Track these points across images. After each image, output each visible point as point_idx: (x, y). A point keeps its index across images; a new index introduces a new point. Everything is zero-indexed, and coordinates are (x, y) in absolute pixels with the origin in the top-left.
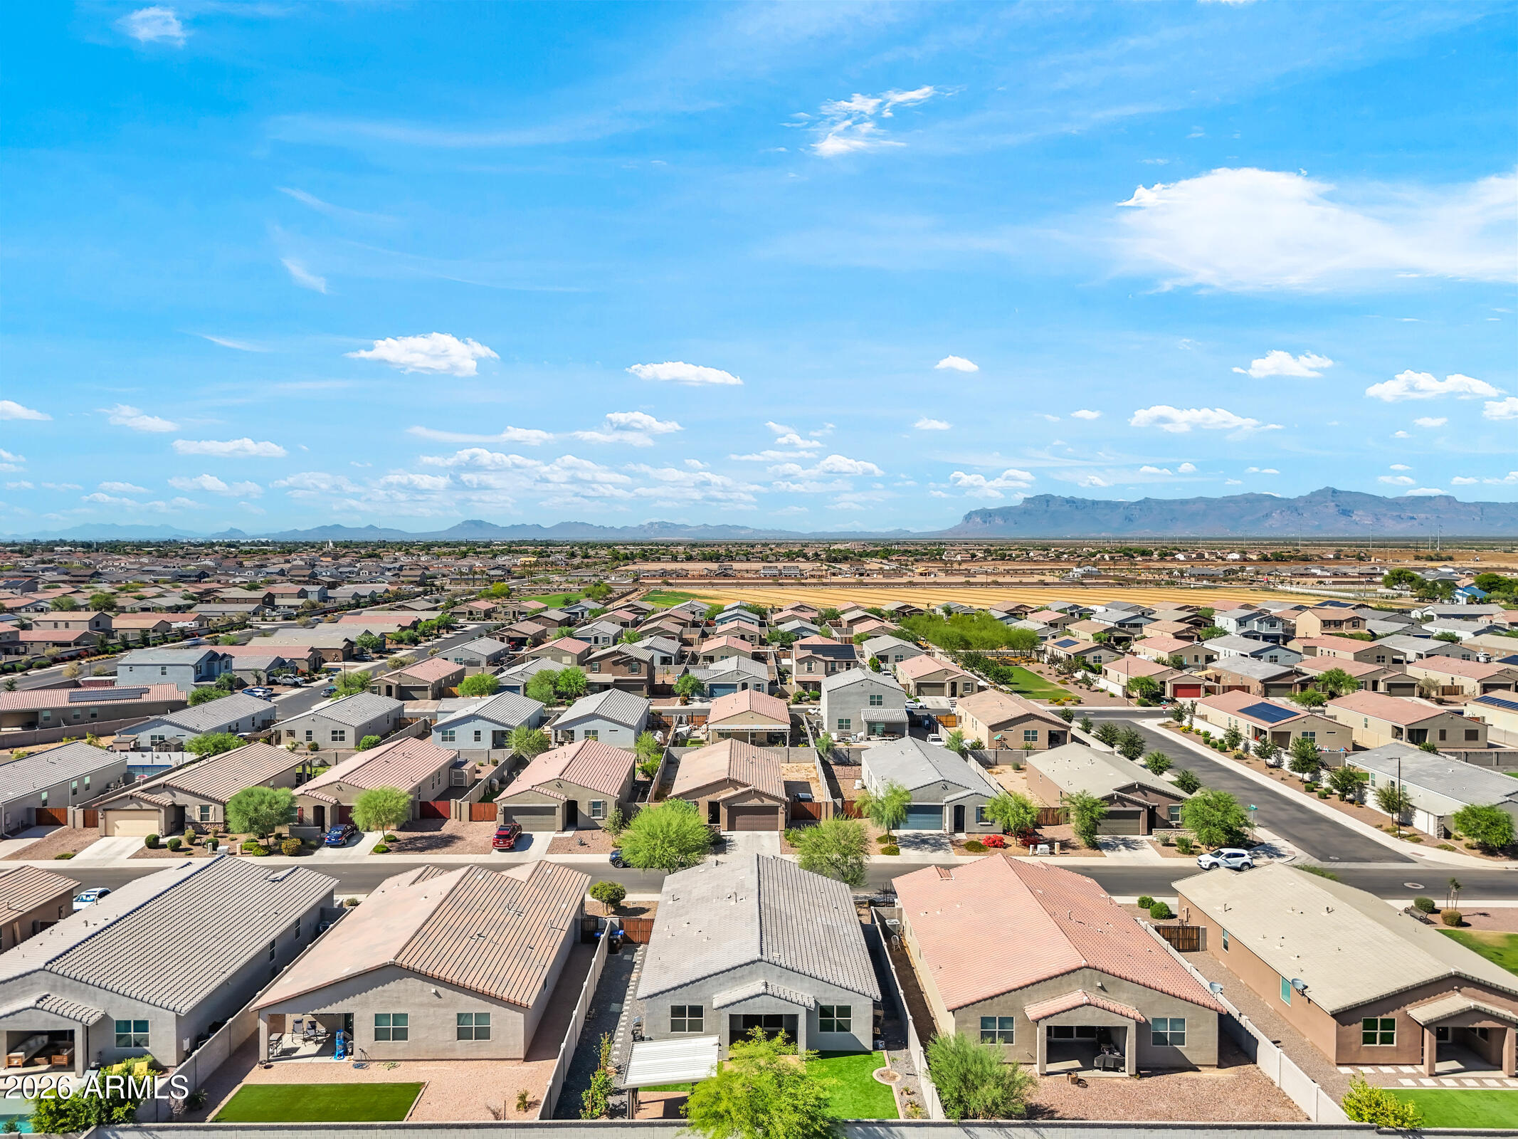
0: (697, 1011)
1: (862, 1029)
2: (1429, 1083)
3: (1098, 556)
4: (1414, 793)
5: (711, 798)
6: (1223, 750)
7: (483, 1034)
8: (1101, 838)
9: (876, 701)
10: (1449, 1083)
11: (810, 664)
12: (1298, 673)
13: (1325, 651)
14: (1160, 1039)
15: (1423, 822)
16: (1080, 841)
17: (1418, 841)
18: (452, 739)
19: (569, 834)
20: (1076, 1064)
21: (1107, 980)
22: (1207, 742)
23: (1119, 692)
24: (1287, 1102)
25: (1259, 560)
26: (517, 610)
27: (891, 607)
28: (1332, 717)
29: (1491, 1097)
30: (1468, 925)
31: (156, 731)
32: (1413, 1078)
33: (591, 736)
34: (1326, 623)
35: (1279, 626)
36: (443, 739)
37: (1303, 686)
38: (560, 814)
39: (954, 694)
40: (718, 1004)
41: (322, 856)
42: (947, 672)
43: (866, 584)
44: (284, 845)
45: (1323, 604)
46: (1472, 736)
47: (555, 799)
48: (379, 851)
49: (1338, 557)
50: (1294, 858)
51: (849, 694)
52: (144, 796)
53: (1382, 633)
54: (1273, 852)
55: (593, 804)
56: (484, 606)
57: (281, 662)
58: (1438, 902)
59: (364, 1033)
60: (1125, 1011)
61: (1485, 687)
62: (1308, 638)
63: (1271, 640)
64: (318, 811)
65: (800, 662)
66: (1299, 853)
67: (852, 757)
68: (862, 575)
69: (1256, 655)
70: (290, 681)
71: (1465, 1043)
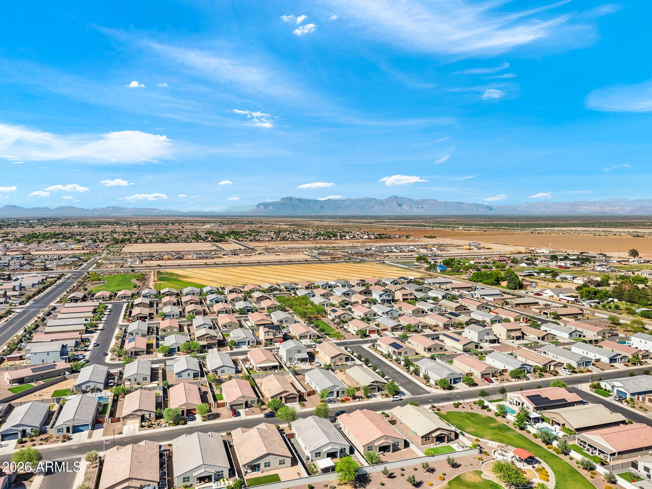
0: (320, 453)
1: (347, 452)
2: (435, 446)
3: (319, 238)
4: (431, 374)
5: (280, 396)
6: (386, 358)
7: (284, 463)
8: (369, 394)
9: (299, 352)
10: (438, 446)
11: (268, 333)
12: (400, 325)
13: (405, 308)
14: (395, 445)
15: (432, 382)
16: (364, 396)
17: (431, 387)
18: (181, 377)
19: (247, 409)
20: (382, 452)
21: (387, 437)
22: (382, 355)
23: (354, 333)
24: (415, 453)
25: (374, 238)
26: (123, 296)
27: (266, 286)
28: (410, 343)
29: (443, 447)
30: (440, 410)
31: (87, 385)
32: (433, 446)
33: (223, 372)
34: (403, 295)
35: (391, 296)
36: (179, 377)
37: (401, 329)
38: (244, 404)
39: (310, 339)
40: (324, 452)
41: (190, 424)
42: (308, 332)
43: (242, 263)
44: (180, 422)
45: (400, 278)
46: (441, 348)
47: (243, 401)
48: (203, 421)
49: (400, 237)
50: (408, 395)
51: (292, 350)
52: (134, 413)
53: (418, 297)
54: (403, 394)
55: (251, 401)
56: (107, 294)
57: (77, 342)
58: (435, 405)
59: (262, 467)
60: (390, 442)
61: (444, 325)
62: (399, 300)
63: (389, 301)
64: (183, 412)
65: (265, 332)
66: (409, 393)
67: (299, 372)
68: (235, 255)
69: (387, 313)
70: (83, 349)
71: (440, 439)
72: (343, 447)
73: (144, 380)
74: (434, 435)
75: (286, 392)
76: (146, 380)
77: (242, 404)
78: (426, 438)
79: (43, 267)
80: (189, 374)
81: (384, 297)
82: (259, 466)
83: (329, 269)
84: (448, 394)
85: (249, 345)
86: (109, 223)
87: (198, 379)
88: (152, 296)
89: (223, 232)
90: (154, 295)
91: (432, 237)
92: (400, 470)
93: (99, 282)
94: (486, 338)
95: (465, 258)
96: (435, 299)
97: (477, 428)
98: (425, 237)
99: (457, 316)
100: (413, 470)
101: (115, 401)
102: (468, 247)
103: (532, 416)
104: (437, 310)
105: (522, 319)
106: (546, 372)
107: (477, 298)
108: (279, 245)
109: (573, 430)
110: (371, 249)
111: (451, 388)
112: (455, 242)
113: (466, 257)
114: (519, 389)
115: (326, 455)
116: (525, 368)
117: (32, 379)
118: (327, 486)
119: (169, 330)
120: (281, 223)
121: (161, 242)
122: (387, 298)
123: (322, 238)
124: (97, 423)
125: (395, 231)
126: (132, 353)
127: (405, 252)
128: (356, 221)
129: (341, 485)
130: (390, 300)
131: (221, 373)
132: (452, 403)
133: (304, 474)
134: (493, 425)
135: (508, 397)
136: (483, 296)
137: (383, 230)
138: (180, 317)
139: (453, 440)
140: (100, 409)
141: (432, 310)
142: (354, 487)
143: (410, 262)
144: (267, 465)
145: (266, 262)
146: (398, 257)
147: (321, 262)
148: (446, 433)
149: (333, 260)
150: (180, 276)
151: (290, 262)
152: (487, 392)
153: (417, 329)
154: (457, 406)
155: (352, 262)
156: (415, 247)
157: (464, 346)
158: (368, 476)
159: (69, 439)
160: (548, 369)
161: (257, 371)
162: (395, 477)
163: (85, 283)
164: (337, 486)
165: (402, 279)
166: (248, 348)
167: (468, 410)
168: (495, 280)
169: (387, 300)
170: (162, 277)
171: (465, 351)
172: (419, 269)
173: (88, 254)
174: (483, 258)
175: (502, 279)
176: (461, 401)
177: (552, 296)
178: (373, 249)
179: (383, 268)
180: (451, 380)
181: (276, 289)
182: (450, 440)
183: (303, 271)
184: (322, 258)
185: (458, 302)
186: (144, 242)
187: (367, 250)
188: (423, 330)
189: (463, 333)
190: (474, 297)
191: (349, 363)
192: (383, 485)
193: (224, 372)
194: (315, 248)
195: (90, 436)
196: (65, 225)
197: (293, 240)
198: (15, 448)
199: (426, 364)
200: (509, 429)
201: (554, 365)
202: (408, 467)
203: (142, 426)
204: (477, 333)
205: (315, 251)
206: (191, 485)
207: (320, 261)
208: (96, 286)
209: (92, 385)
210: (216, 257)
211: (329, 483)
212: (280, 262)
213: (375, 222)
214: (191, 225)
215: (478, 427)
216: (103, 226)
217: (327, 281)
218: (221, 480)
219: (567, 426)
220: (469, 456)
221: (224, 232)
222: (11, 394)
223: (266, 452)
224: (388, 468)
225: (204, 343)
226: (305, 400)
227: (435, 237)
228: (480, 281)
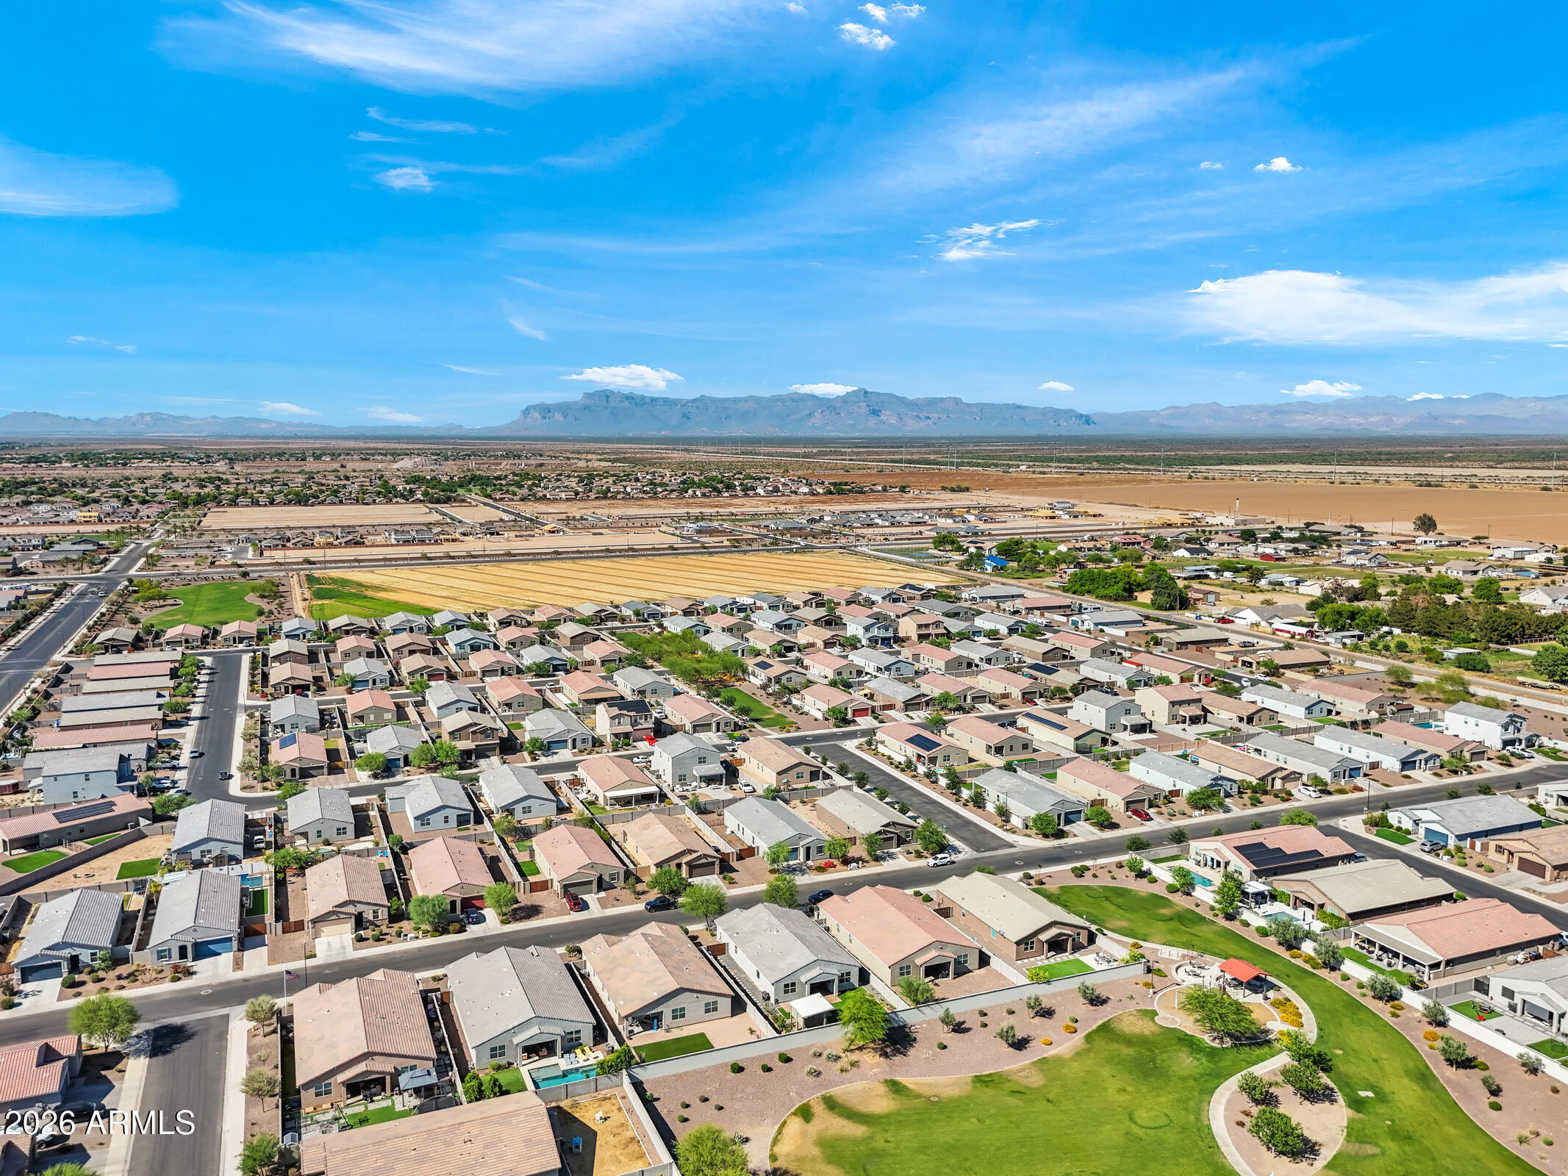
0: (794, 984)
1: (854, 979)
2: (1046, 962)
3: (690, 492)
4: (1012, 805)
5: (677, 861)
6: (903, 770)
8: (878, 852)
9: (702, 760)
10: (1052, 960)
11: (619, 719)
12: (924, 695)
13: (926, 657)
14: (960, 963)
15: (1016, 821)
16: (868, 858)
17: (1014, 832)
18: (428, 824)
19: (602, 894)
20: (932, 978)
21: (941, 944)
22: (892, 764)
23: (820, 716)
24: (1005, 978)
25: (825, 494)
26: (237, 635)
27: (587, 610)
28: (951, 735)
29: (1065, 963)
30: (1043, 883)
31: (204, 847)
32: (1041, 960)
33: (527, 810)
34: (920, 626)
35: (891, 630)
36: (422, 825)
37: (927, 704)
38: (595, 883)
39: (718, 731)
40: (804, 981)
41: (474, 931)
42: (713, 715)
43: (515, 555)
44: (451, 928)
45: (904, 587)
46: (1025, 747)
47: (593, 875)
48: (503, 922)
49: (885, 490)
50: (966, 853)
51: (685, 758)
52: (339, 909)
53: (953, 630)
54: (955, 850)
55: (611, 875)
56: (196, 631)
57: (150, 748)
58: (1033, 872)
59: (667, 1018)
60: (950, 955)
61: (1024, 694)
62: (908, 638)
63: (886, 641)
64: (453, 903)
65: (613, 718)
66: (967, 849)
67: (709, 808)
68: (492, 534)
69: (888, 668)
70: (168, 765)
71: (1056, 945)
72: (845, 970)
73: (338, 834)
74: (1044, 937)
75: (690, 851)
76: (345, 833)
77: (590, 882)
78: (1027, 944)
79: (10, 566)
80: (446, 817)
81: (875, 632)
82: (658, 1017)
83: (730, 567)
84: (1055, 848)
85: (574, 747)
86: (152, 456)
87: (468, 829)
88: (308, 636)
89: (448, 478)
90: (315, 633)
91: (960, 490)
92: (978, 1016)
93: (162, 602)
94: (1123, 721)
95: (1046, 539)
96: (992, 634)
97: (1130, 920)
98: (944, 488)
99: (1050, 674)
100: (1005, 1014)
101: (280, 885)
102: (1049, 513)
103: (1250, 890)
104: (1002, 659)
105: (1196, 677)
106: (1265, 792)
107: (1087, 630)
108: (596, 511)
109: (1343, 916)
110: (821, 518)
111: (1060, 834)
112: (1017, 500)
113: (1046, 535)
114: (1213, 832)
115: (807, 988)
116: (1221, 785)
117: (57, 838)
118: (820, 1055)
119: (372, 717)
120: (590, 457)
121: (299, 503)
122: (883, 634)
123: (698, 493)
124: (249, 935)
125: (871, 475)
126: (293, 771)
127: (903, 526)
128: (773, 450)
129: (852, 1051)
130: (889, 639)
131: (524, 812)
132: (1069, 866)
133: (766, 1030)
134: (1166, 912)
135: (1192, 851)
136: (1100, 627)
137: (841, 472)
138: (391, 685)
139: (1084, 947)
140: (248, 903)
141: (989, 661)
142: (881, 1055)
143: (922, 549)
144: (679, 1014)
145: (573, 552)
146: (890, 538)
147: (706, 550)
148: (1070, 932)
149: (736, 547)
150: (367, 586)
151: (632, 552)
152: (1145, 839)
153: (962, 703)
154: (1080, 873)
155: (783, 550)
156: (924, 514)
157: (1076, 739)
158: (907, 1030)
159: (189, 973)
160: (1269, 788)
161: (608, 808)
162: (968, 1030)
163: (127, 605)
164: (843, 1055)
165: (907, 590)
166: (574, 754)
167: (1105, 881)
168: (1125, 590)
169: (883, 639)
170: (322, 590)
171: (1080, 750)
172: (942, 565)
173: (117, 533)
174: (1086, 538)
175: (1139, 585)
176: (1089, 863)
177: (1257, 625)
178: (827, 518)
179: (857, 564)
180: (1059, 815)
181: (612, 617)
182: (1077, 947)
183: (669, 573)
184: (706, 539)
185: (1046, 641)
186: (255, 503)
187: (812, 521)
188: (976, 706)
189: (1069, 711)
190: (1081, 628)
191: (820, 784)
192: (945, 1047)
193: (530, 812)
194: (688, 518)
195: (238, 965)
196: (36, 460)
197: (627, 497)
198: (59, 999)
199: (999, 783)
200: (1202, 919)
201: (1283, 779)
202: (993, 1008)
203: (361, 939)
204: (1103, 711)
205: (689, 525)
206: (510, 1064)
207: (705, 548)
208: (156, 612)
209: (216, 849)
210: (447, 540)
211: (825, 1048)
212: (608, 550)
213: (820, 454)
214: (362, 459)
215: (1132, 917)
216: (135, 463)
217: (733, 596)
218: (578, 1051)
219: (1329, 909)
220: (1124, 979)
221: (452, 478)
222: (14, 875)
223: (674, 986)
224: (952, 1012)
225: (468, 744)
226: (733, 870)
227: (967, 490)
228: (1089, 592)
